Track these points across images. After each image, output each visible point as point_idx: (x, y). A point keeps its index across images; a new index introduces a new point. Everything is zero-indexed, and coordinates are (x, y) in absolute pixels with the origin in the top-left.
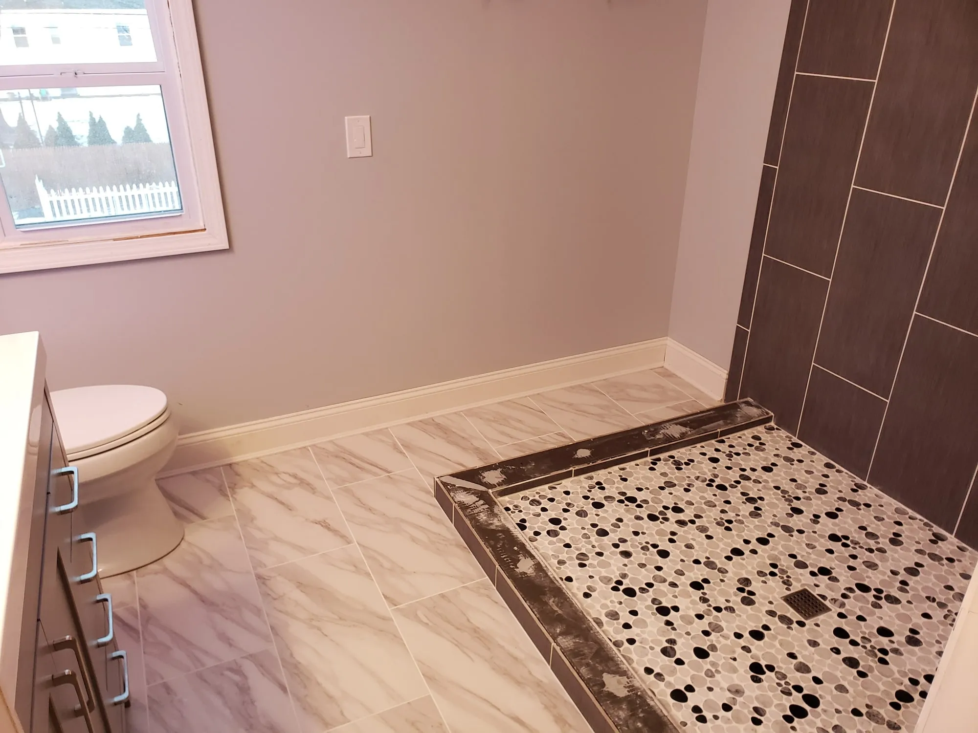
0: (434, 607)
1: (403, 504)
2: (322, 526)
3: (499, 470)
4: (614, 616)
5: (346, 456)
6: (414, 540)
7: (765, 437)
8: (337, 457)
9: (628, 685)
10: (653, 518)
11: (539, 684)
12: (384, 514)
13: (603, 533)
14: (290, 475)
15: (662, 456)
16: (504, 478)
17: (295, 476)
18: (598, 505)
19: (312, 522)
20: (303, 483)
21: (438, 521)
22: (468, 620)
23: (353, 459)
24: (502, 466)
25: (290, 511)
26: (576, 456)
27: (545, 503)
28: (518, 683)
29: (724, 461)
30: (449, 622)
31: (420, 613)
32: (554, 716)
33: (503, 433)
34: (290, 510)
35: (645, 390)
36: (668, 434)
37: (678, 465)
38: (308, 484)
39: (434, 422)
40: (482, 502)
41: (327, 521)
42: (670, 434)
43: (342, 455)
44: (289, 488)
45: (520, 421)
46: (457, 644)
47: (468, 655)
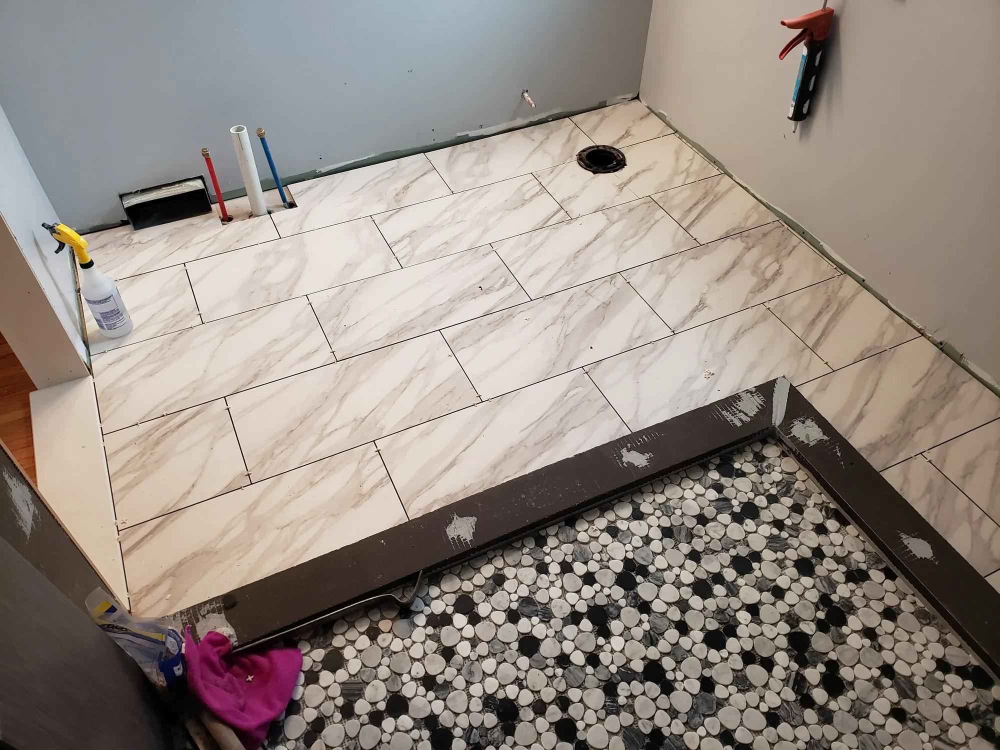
20: (767, 281)
38: (766, 287)
46: (541, 420)
47: (528, 427)
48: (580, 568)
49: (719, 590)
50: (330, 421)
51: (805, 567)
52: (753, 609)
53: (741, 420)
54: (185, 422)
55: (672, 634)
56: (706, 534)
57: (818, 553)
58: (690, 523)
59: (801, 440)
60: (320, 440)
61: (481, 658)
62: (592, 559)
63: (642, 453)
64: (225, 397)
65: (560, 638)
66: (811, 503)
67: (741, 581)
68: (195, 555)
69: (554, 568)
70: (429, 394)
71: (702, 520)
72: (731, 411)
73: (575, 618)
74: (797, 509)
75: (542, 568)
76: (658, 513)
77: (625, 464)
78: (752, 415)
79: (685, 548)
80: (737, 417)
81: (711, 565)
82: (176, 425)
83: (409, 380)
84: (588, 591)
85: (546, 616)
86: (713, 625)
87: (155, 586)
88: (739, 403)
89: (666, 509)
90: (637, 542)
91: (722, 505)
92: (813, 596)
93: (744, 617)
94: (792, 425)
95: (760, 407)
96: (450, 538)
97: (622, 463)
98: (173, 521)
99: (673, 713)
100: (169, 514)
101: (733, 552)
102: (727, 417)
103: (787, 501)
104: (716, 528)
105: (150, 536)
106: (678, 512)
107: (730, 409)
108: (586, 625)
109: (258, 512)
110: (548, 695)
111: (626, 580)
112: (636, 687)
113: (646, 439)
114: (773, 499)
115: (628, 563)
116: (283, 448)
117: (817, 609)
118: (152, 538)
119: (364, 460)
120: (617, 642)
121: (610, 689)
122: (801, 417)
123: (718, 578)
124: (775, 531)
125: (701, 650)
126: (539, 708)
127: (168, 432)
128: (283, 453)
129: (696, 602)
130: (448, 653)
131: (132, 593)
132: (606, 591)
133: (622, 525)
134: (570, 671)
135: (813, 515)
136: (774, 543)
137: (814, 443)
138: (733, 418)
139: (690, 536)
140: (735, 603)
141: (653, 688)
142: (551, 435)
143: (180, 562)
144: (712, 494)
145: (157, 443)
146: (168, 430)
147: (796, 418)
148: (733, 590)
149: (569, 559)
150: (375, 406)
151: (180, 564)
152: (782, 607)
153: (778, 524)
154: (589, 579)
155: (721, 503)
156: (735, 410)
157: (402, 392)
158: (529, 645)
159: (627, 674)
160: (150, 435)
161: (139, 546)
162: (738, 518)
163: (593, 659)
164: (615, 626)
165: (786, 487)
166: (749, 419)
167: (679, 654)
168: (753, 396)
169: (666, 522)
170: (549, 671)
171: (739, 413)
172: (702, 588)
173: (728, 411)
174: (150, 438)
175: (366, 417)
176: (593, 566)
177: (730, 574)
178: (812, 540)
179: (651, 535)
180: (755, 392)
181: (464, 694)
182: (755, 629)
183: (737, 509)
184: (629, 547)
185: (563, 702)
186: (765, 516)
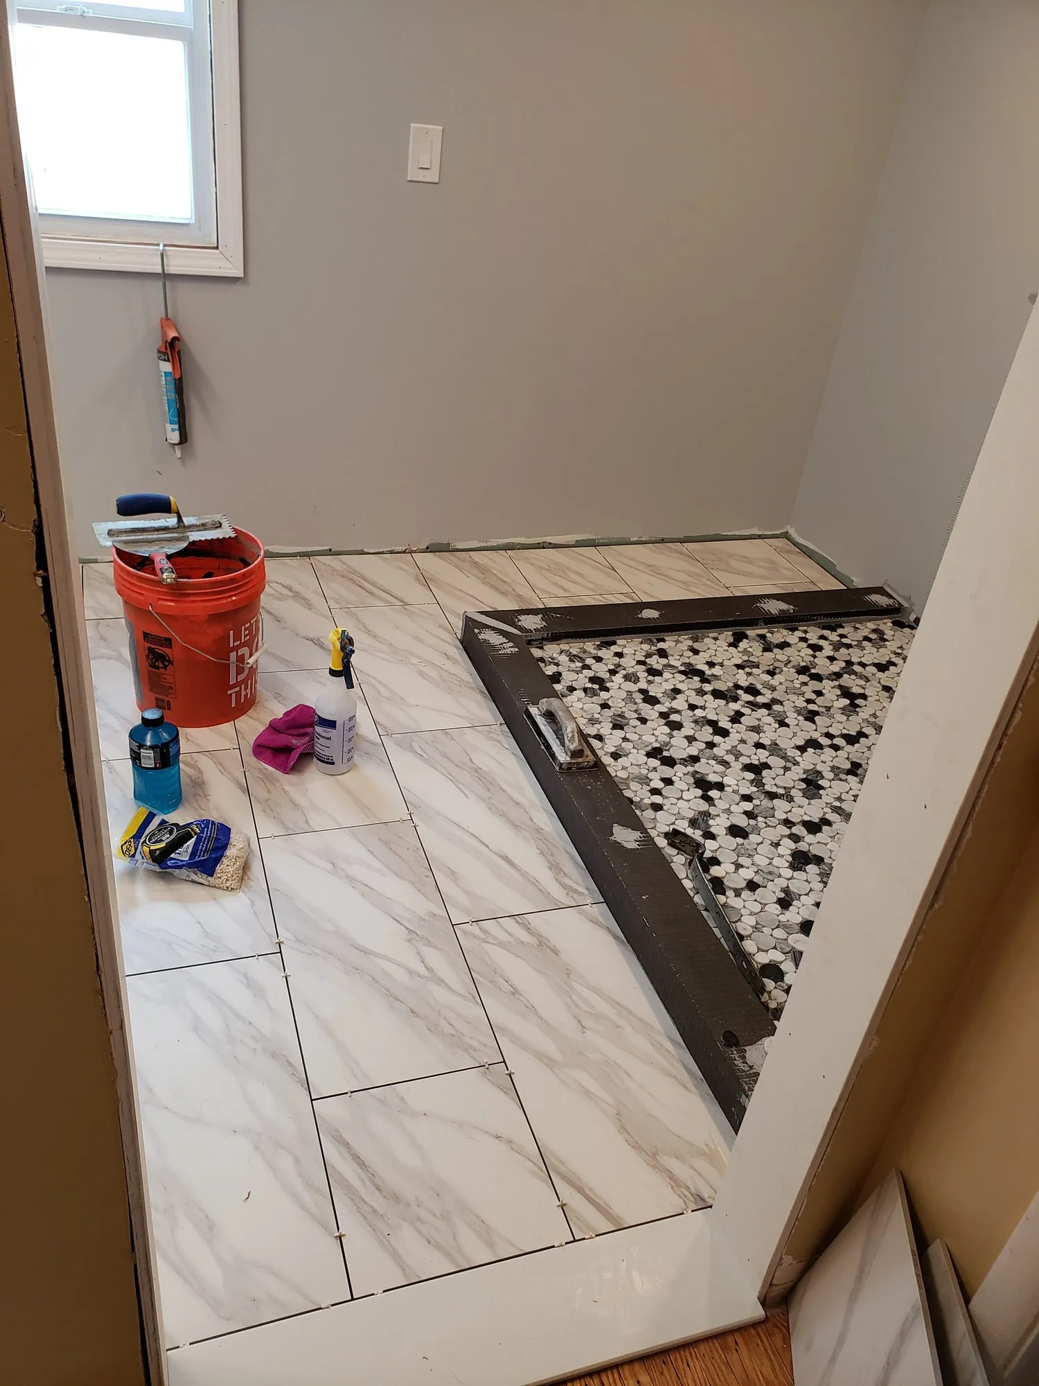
0: (434, 742)
1: (417, 639)
2: (315, 643)
3: (540, 616)
4: (645, 780)
5: (355, 577)
6: (422, 674)
7: (889, 634)
8: (343, 576)
9: (639, 839)
10: (717, 694)
11: (538, 830)
12: (391, 644)
13: (651, 700)
14: (283, 586)
15: (751, 633)
16: (545, 626)
17: (290, 589)
18: (653, 672)
19: (304, 638)
20: (297, 596)
21: (455, 661)
22: (471, 760)
23: (362, 582)
24: (545, 612)
25: (278, 623)
26: (640, 616)
27: (589, 661)
28: (515, 826)
29: (828, 650)
30: (449, 759)
31: (415, 745)
32: (549, 862)
33: (556, 584)
34: (278, 621)
35: (751, 563)
36: (763, 609)
37: (768, 648)
38: (305, 599)
39: (471, 559)
40: (511, 644)
41: (321, 640)
42: (766, 609)
43: (350, 575)
44: (279, 599)
45: (581, 575)
46: (453, 779)
47: (463, 792)
50: (403, 967)
54: (357, 1158)
57: (641, 663)
60: (440, 982)
64: (312, 1100)
66: (592, 651)
68: (622, 1129)
70: (383, 863)
74: (598, 659)
82: (360, 1171)
83: (351, 880)
87: (671, 1176)
92: (680, 677)
96: (640, 848)
98: (561, 1162)
100: (547, 1166)
105: (587, 1191)
109: (556, 1055)
116: (442, 1023)
117: (691, 678)
118: (590, 1189)
119: (485, 938)
124: (620, 675)
126: (796, 838)
127: (372, 1182)
128: (454, 1024)
130: (753, 885)
131: (685, 1207)
135: (605, 654)
136: (630, 679)
143: (634, 1147)
145: (395, 1198)
146: (368, 1184)
150: (391, 919)
151: (637, 1147)
153: (612, 672)
157: (373, 889)
158: (738, 831)
160: (374, 1211)
161: (604, 1205)
174: (380, 1211)
175: (407, 928)
178: (629, 662)
181: (791, 881)
186: (603, 675)
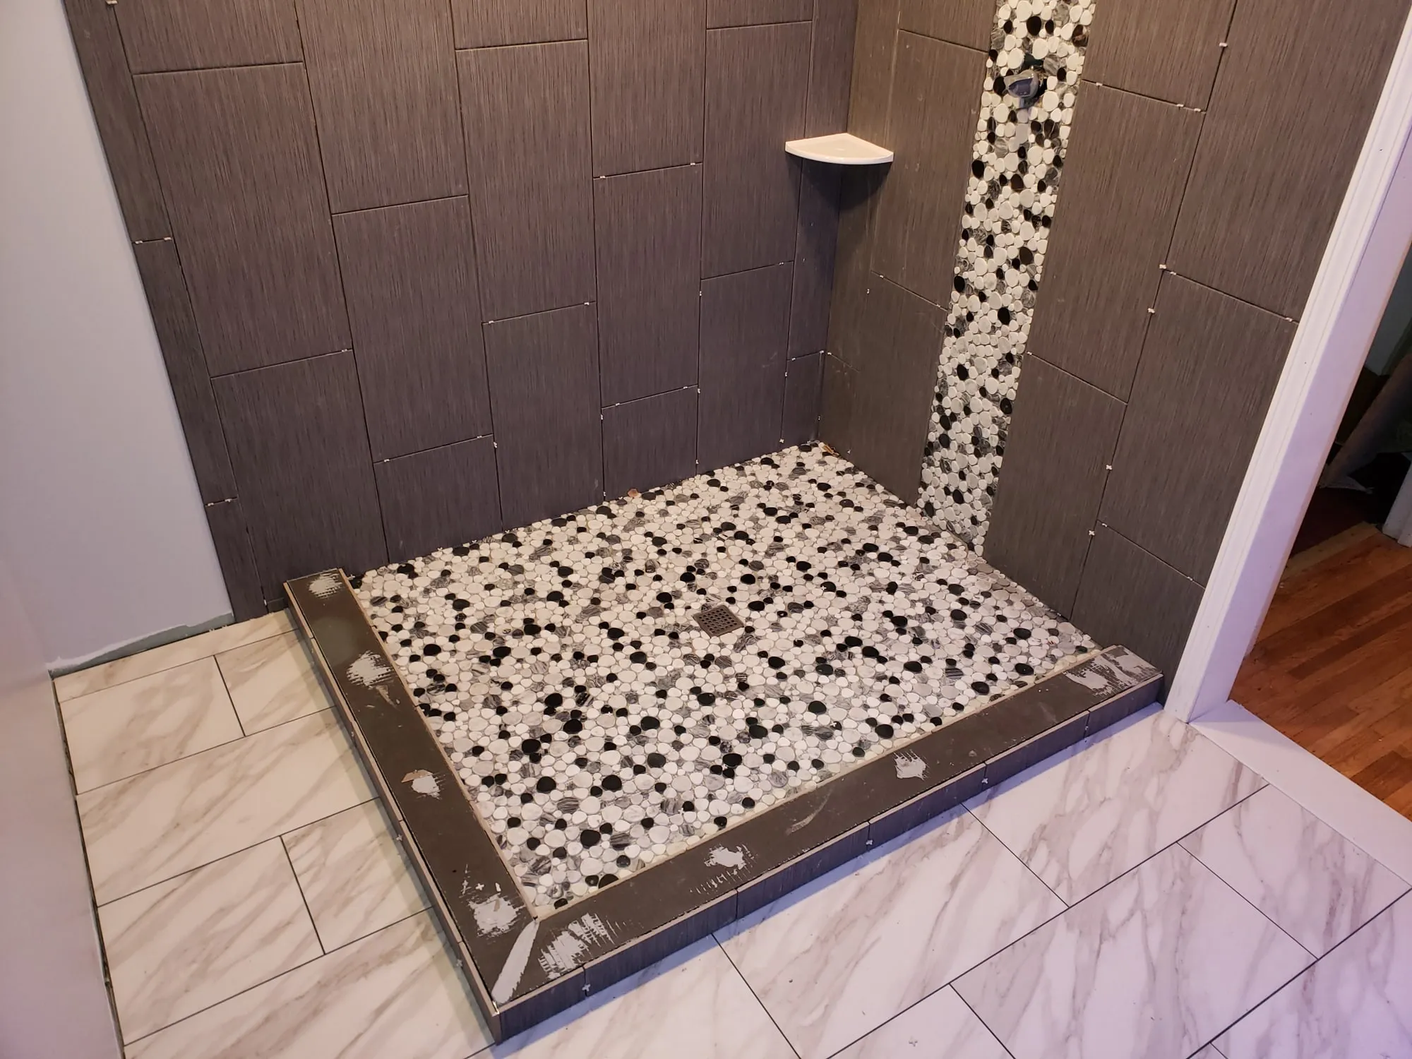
48: (779, 765)
49: (640, 760)
51: (546, 785)
52: (610, 746)
53: (582, 924)
55: (688, 723)
56: (645, 809)
57: (526, 798)
58: (661, 818)
59: (508, 902)
61: (855, 696)
62: (768, 775)
63: (718, 865)
64: (1319, 959)
65: (790, 714)
66: (516, 849)
67: (617, 768)
69: (805, 764)
71: (648, 823)
72: (593, 936)
73: (779, 729)
74: (533, 843)
75: (817, 764)
76: (697, 825)
77: (740, 849)
78: (565, 934)
79: (670, 793)
80: (587, 929)
81: (646, 780)
83: (1076, 1012)
84: (769, 748)
85: (807, 730)
86: (650, 733)
88: (579, 951)
89: (688, 831)
90: (721, 794)
91: (622, 840)
92: (546, 760)
93: (619, 740)
94: (513, 923)
95: (550, 948)
96: (919, 758)
97: (743, 850)
98: (1225, 796)
99: (692, 677)
101: (619, 794)
102: (600, 926)
103: (542, 850)
104: (633, 815)
106: (674, 828)
107: (595, 939)
108: (768, 724)
109: (1144, 812)
110: (793, 679)
111: (733, 760)
112: (722, 689)
113: (713, 883)
114: (561, 853)
115: (730, 774)
117: (546, 752)
119: (1066, 880)
120: (739, 715)
121: (743, 686)
122: (496, 936)
123: (639, 770)
124: (567, 817)
125: (663, 715)
128: (1171, 883)
129: (664, 749)
130: (885, 698)
132: (751, 750)
133: (739, 808)
134: (779, 694)
135: (517, 837)
136: (570, 806)
137: (491, 898)
138: (593, 926)
139: (663, 806)
140: (627, 751)
141: (706, 689)
142: (836, 936)
144: (630, 852)
147: (504, 935)
148: (627, 761)
149: (791, 772)
152: (580, 750)
153: (561, 825)
154: (769, 759)
155: (624, 842)
156: (587, 939)
158: (817, 708)
159: (729, 696)
162: (607, 828)
163: (759, 703)
164: (743, 726)
165: (540, 868)
166: (571, 927)
167: (684, 711)
168: (556, 964)
169: (689, 816)
170: (795, 692)
171: (582, 936)
172: (657, 760)
173: (597, 936)
176: (767, 768)
177: (626, 774)
178: (529, 812)
179: (706, 801)
180: (551, 971)
181: (861, 674)
182: (611, 733)
183: (605, 837)
184: (730, 788)
185: (782, 677)
186: (573, 832)
